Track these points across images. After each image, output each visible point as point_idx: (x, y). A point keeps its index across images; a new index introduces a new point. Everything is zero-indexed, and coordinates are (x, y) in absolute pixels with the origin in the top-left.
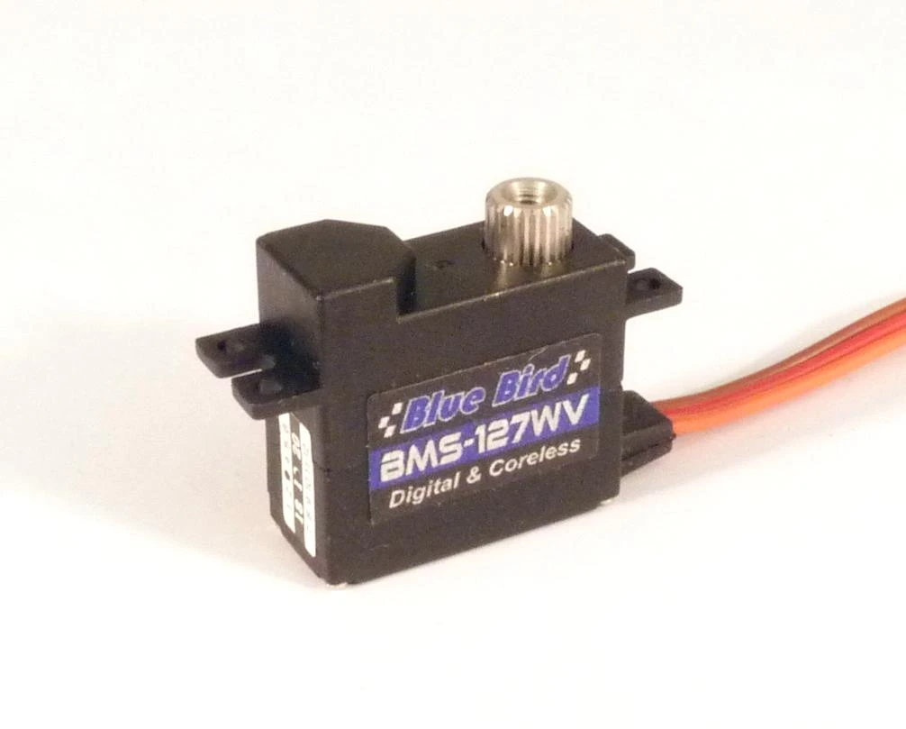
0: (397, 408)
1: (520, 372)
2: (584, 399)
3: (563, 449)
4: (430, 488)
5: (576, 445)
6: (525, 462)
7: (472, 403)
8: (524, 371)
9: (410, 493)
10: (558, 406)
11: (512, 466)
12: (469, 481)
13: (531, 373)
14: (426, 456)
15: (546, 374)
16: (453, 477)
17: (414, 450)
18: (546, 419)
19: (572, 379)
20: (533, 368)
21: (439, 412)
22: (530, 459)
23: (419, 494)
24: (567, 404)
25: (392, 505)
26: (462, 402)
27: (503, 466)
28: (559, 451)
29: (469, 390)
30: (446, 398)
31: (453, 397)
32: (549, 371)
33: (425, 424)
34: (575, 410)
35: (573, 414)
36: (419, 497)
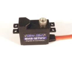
0: (26, 35)
16: (32, 40)
17: (28, 38)
18: (41, 38)
25: (26, 41)
27: (37, 40)
31: (32, 35)
32: (41, 35)
35: (44, 38)
36: (29, 41)
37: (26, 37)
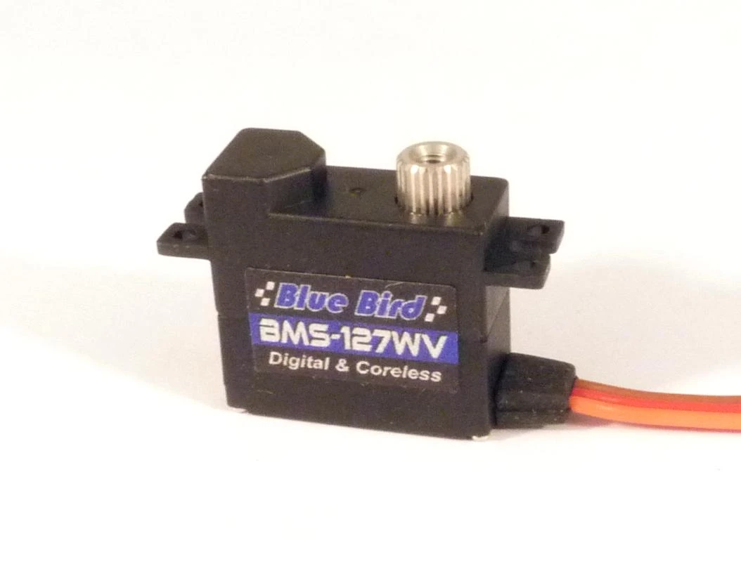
0: (270, 285)
1: (378, 294)
2: (443, 340)
3: (425, 375)
4: (303, 361)
5: (437, 377)
6: (389, 372)
7: (337, 305)
8: (383, 295)
9: (286, 358)
10: (417, 336)
11: (377, 371)
12: (337, 368)
13: (389, 299)
14: (298, 333)
15: (403, 304)
16: (323, 360)
17: (287, 325)
18: (407, 343)
19: (429, 318)
20: (391, 295)
21: (307, 301)
22: (394, 372)
23: (294, 362)
24: (426, 338)
25: (271, 362)
26: (327, 300)
27: (369, 368)
28: (420, 375)
29: (333, 293)
30: (313, 292)
31: (319, 294)
32: (406, 303)
33: (295, 307)
34: (434, 345)
35: (432, 348)
36: (295, 364)
37: (270, 312)
